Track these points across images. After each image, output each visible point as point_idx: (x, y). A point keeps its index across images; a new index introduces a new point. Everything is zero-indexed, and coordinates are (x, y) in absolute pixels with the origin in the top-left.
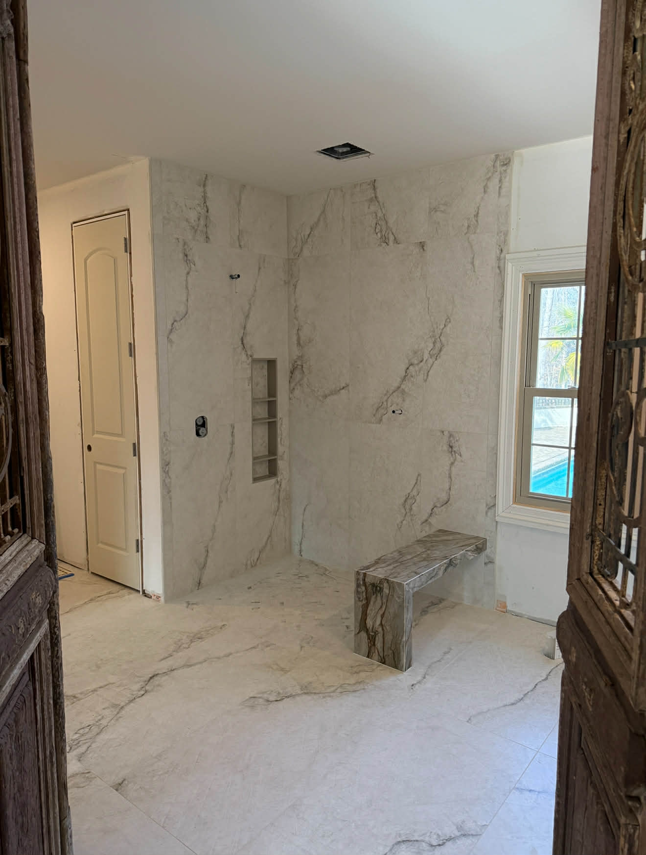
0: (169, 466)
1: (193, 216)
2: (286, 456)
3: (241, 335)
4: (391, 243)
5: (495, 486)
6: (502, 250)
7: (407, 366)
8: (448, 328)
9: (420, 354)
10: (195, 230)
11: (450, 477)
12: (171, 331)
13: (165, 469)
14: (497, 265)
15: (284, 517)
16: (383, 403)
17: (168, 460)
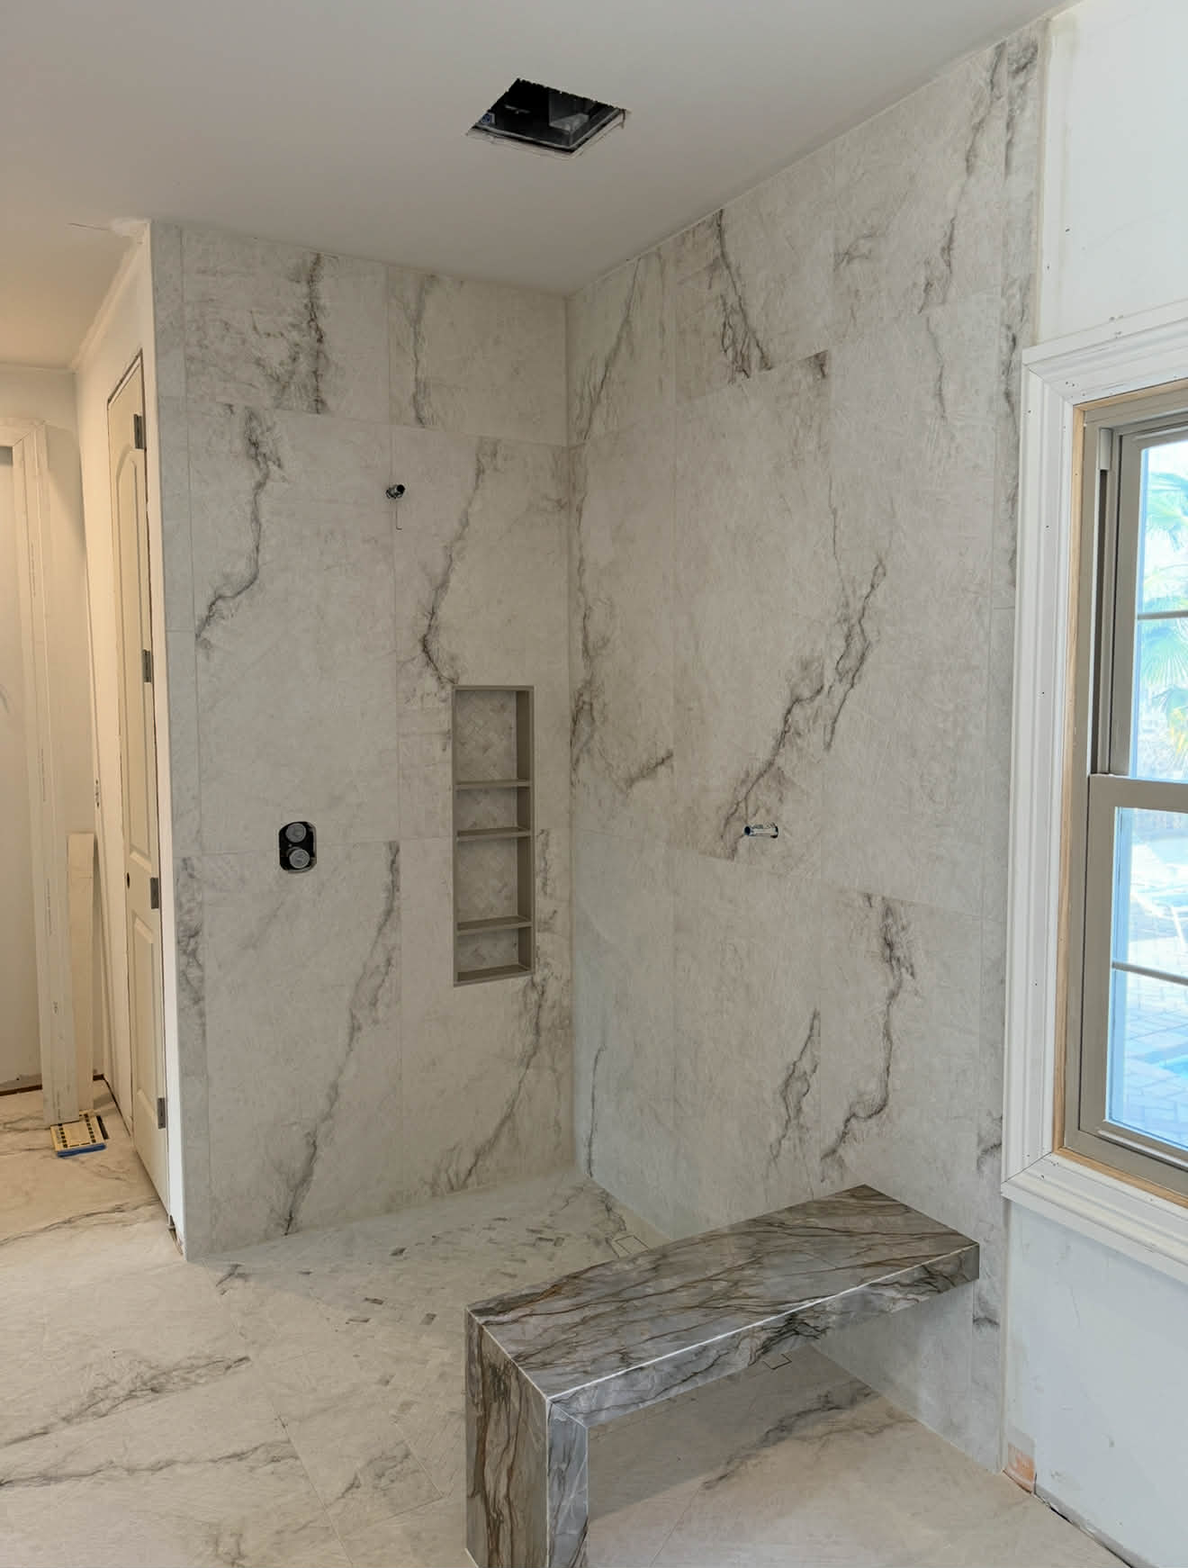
0: (198, 939)
1: (276, 353)
2: (559, 922)
3: (424, 630)
4: (755, 371)
5: (998, 1083)
6: (1014, 340)
7: (787, 706)
8: (879, 592)
9: (817, 668)
10: (280, 384)
11: (887, 1035)
12: (207, 620)
13: (188, 944)
14: (1003, 387)
15: (554, 1071)
16: (738, 804)
17: (194, 924)
